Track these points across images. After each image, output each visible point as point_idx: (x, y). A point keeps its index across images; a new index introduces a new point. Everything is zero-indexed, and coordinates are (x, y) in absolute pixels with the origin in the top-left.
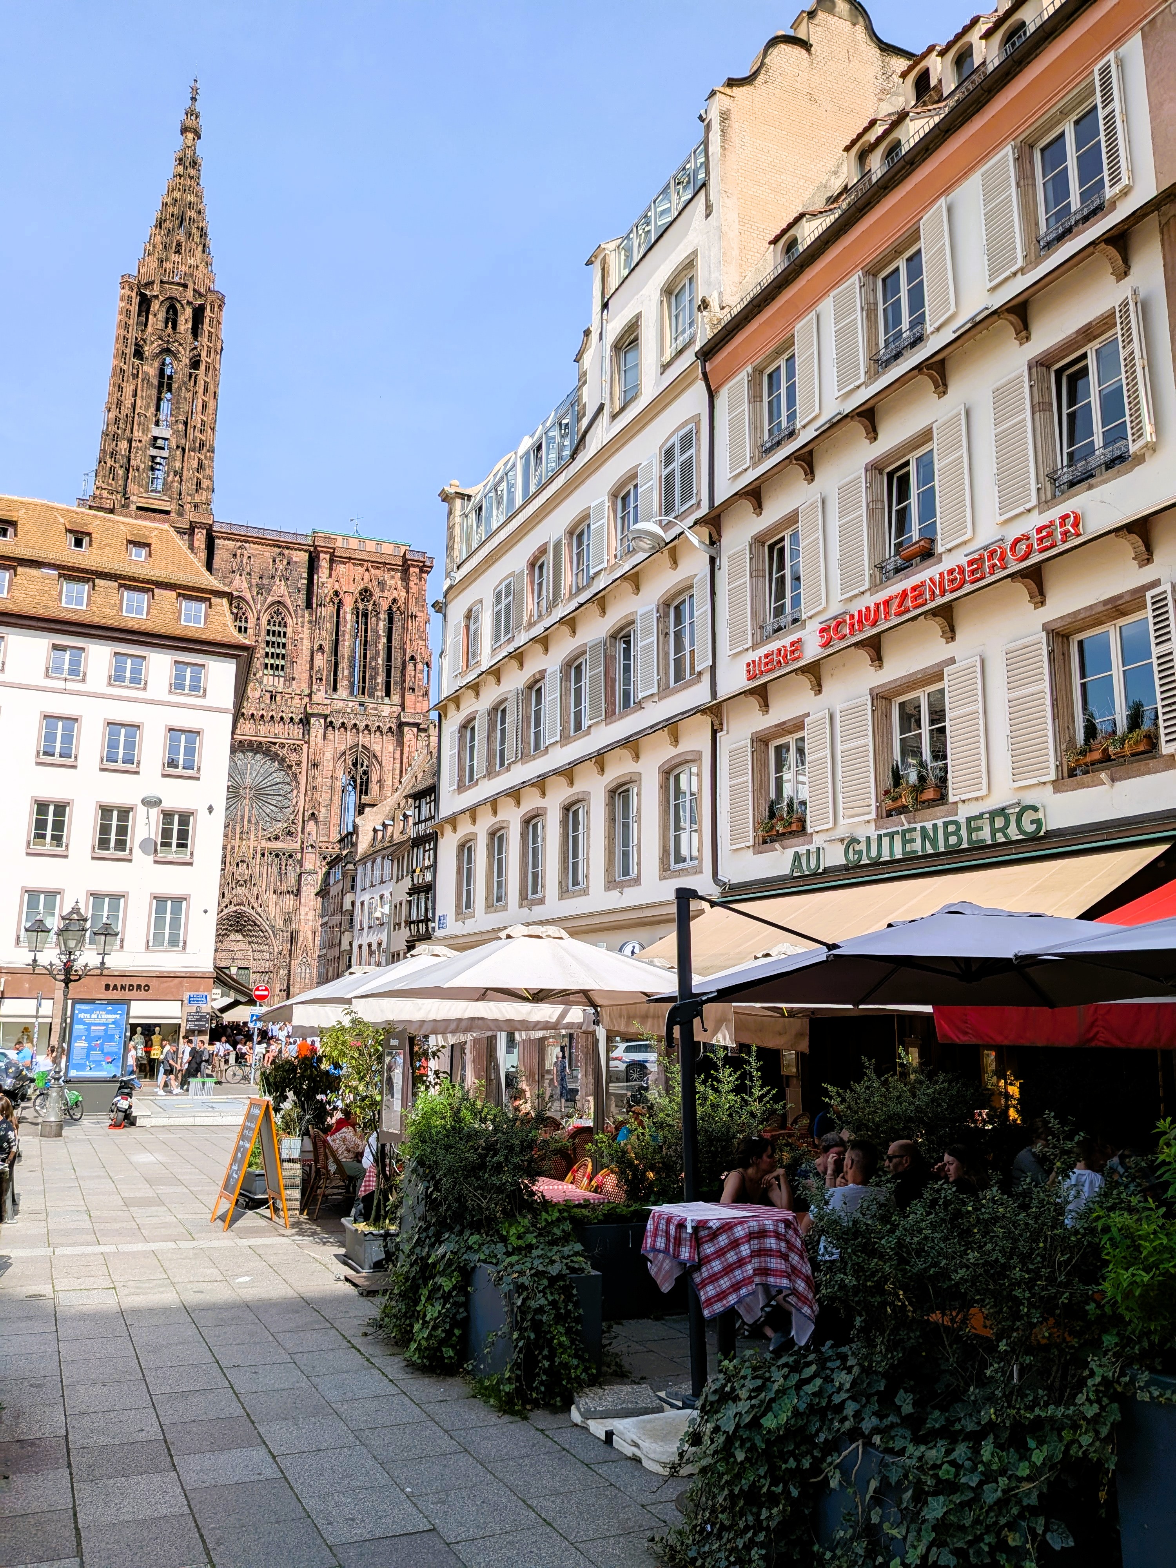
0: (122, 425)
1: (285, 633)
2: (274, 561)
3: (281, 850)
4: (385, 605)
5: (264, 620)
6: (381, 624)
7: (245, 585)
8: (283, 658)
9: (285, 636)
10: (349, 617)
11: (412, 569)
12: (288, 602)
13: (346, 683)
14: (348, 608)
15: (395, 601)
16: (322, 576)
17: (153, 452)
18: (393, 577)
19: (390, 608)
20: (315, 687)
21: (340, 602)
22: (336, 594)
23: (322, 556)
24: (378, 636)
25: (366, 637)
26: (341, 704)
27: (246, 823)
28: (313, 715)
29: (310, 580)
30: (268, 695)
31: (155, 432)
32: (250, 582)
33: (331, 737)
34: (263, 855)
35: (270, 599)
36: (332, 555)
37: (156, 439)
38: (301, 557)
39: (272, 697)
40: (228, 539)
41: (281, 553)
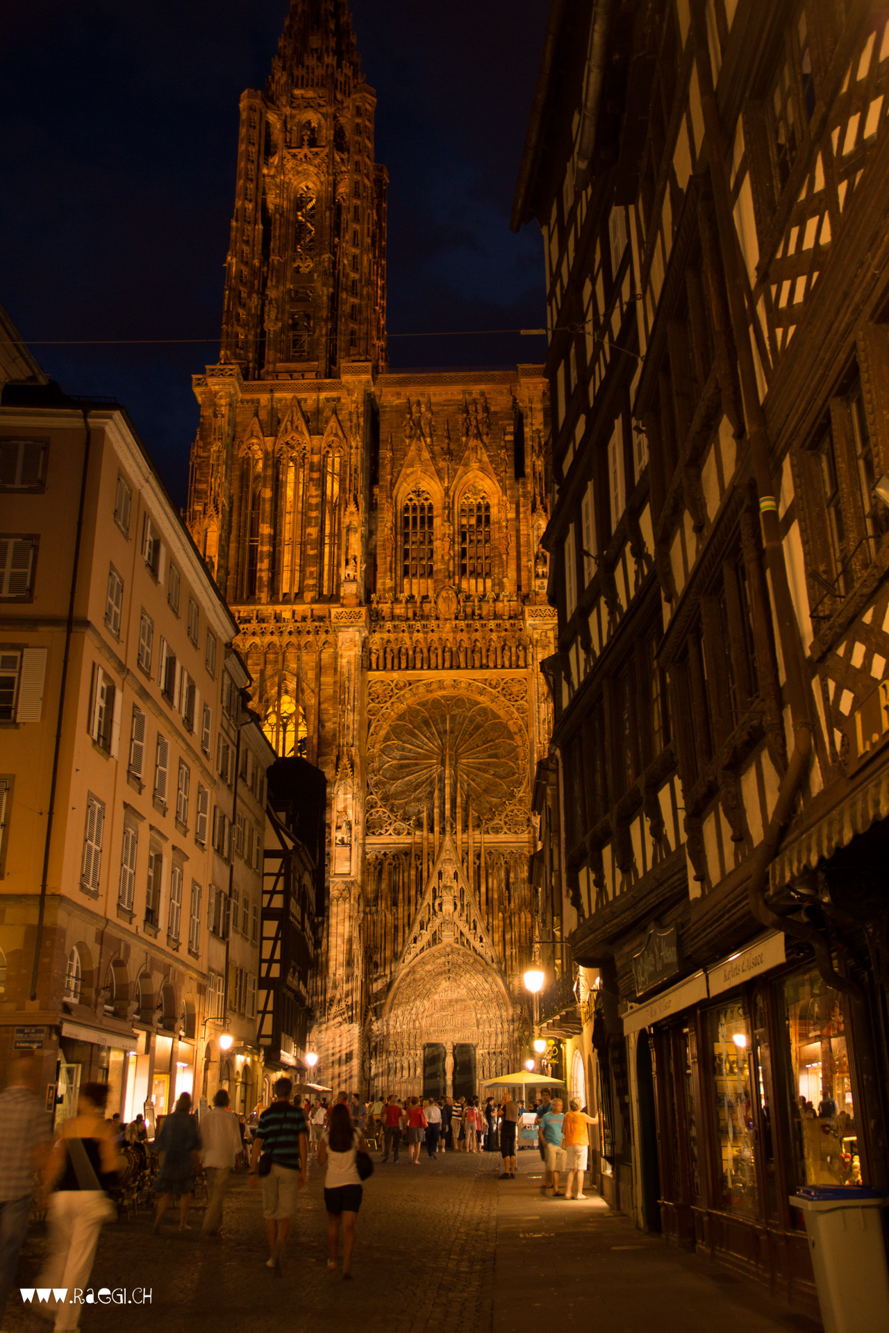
5: (456, 499)
9: (488, 524)
20: (536, 583)
27: (448, 806)
32: (431, 449)
34: (478, 856)
35: (461, 469)
38: (502, 404)
39: (475, 609)
40: (398, 396)
41: (474, 404)
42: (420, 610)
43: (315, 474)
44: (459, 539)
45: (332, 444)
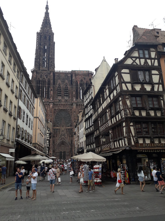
0: (38, 57)
3: (70, 128)
4: (85, 82)
5: (64, 87)
7: (60, 81)
8: (68, 94)
10: (79, 85)
11: (90, 75)
12: (68, 83)
13: (79, 97)
14: (79, 83)
15: (87, 81)
16: (74, 78)
17: (43, 61)
18: (86, 77)
20: (73, 98)
21: (77, 83)
23: (73, 74)
24: (85, 88)
26: (79, 101)
27: (63, 124)
28: (73, 103)
29: (72, 79)
31: (44, 57)
32: (61, 81)
33: (77, 107)
34: (66, 130)
35: (65, 83)
36: (75, 74)
37: (44, 58)
38: (69, 75)
39: (66, 101)
40: (57, 73)
41: (66, 75)
42: (60, 100)
43: (47, 83)
44: (64, 92)
45: (49, 79)
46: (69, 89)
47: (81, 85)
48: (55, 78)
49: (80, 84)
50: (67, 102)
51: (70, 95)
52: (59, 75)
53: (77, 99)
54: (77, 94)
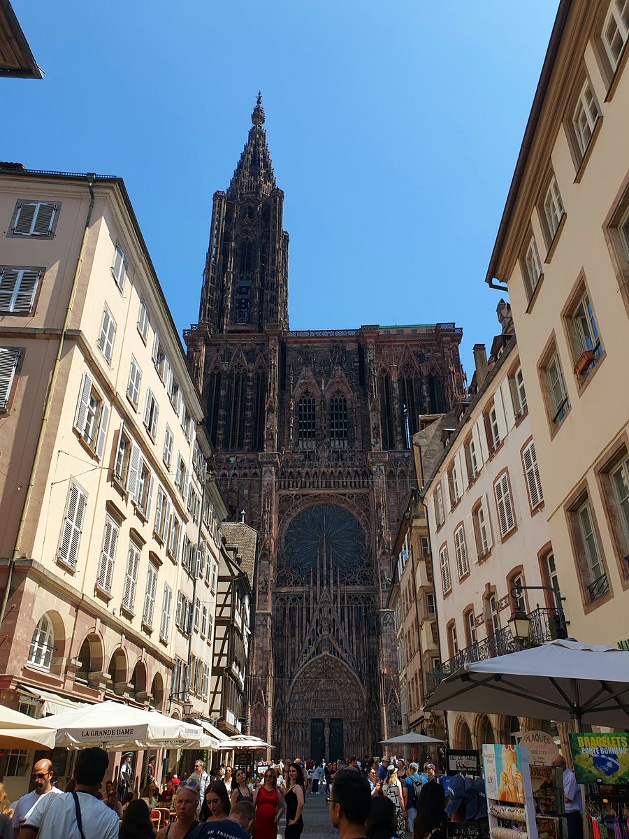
1: (345, 406)
2: (331, 351)
3: (359, 593)
4: (425, 373)
5: (328, 396)
6: (424, 387)
7: (311, 373)
8: (345, 427)
9: (345, 410)
10: (396, 385)
11: (444, 339)
12: (346, 381)
13: (399, 438)
14: (395, 379)
15: (433, 369)
16: (371, 355)
17: (239, 296)
18: (429, 351)
19: (430, 374)
20: (373, 441)
21: (388, 376)
22: (384, 370)
23: (368, 340)
24: (425, 397)
25: (412, 400)
26: (398, 455)
28: (374, 463)
29: (361, 361)
30: (335, 456)
31: (241, 283)
32: (314, 371)
33: (393, 485)
35: (331, 381)
36: (377, 339)
37: (241, 288)
38: (351, 347)
39: (339, 456)
40: (296, 342)
41: (337, 347)
42: (308, 456)
43: (250, 383)
44: (329, 417)
45: (260, 367)
46: (348, 403)
47: (407, 385)
48: (289, 360)
49: (400, 380)
50: (340, 463)
51: (358, 432)
52: (307, 346)
53: (392, 447)
54: (390, 422)
